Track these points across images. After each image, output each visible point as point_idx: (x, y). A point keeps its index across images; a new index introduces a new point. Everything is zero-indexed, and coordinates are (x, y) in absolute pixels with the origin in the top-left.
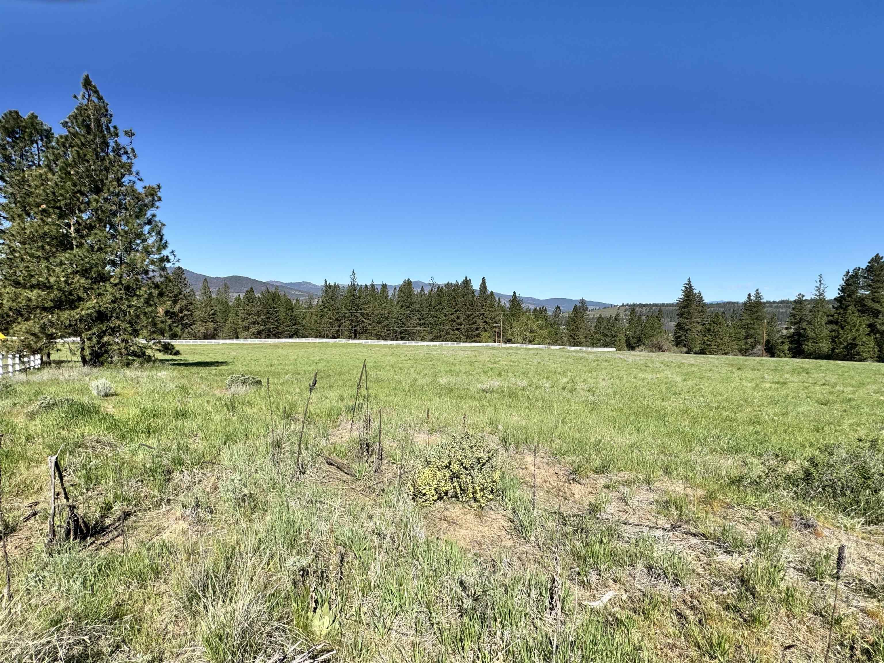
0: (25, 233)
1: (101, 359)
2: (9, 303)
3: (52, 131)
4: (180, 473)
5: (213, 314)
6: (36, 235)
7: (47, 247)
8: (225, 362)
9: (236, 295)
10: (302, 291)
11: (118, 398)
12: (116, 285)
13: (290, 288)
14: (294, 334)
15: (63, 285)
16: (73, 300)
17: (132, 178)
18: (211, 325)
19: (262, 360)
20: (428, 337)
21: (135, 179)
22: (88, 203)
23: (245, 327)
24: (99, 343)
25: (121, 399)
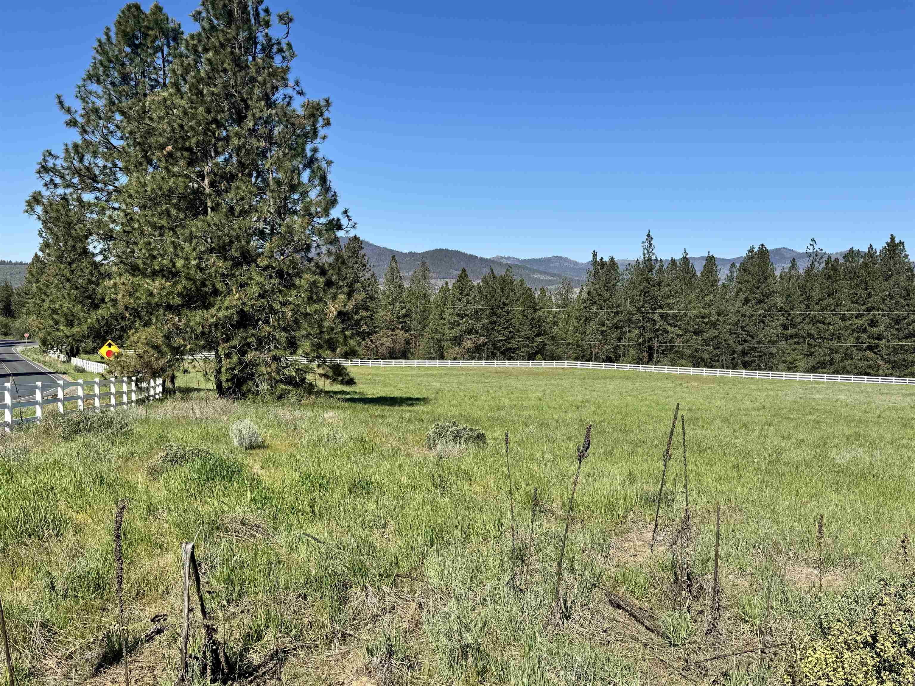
0: (146, 191)
1: (244, 388)
2: (126, 299)
3: (181, 30)
4: (362, 590)
5: (405, 316)
6: (160, 193)
7: (173, 212)
8: (424, 399)
9: (440, 283)
10: (552, 275)
11: (268, 453)
12: (265, 269)
13: (530, 270)
14: (537, 353)
15: (193, 271)
16: (206, 293)
17: (289, 91)
18: (402, 335)
19: (484, 398)
20: (804, 363)
21: (294, 94)
22: (227, 139)
23: (455, 338)
24: (240, 362)
25: (271, 453)
